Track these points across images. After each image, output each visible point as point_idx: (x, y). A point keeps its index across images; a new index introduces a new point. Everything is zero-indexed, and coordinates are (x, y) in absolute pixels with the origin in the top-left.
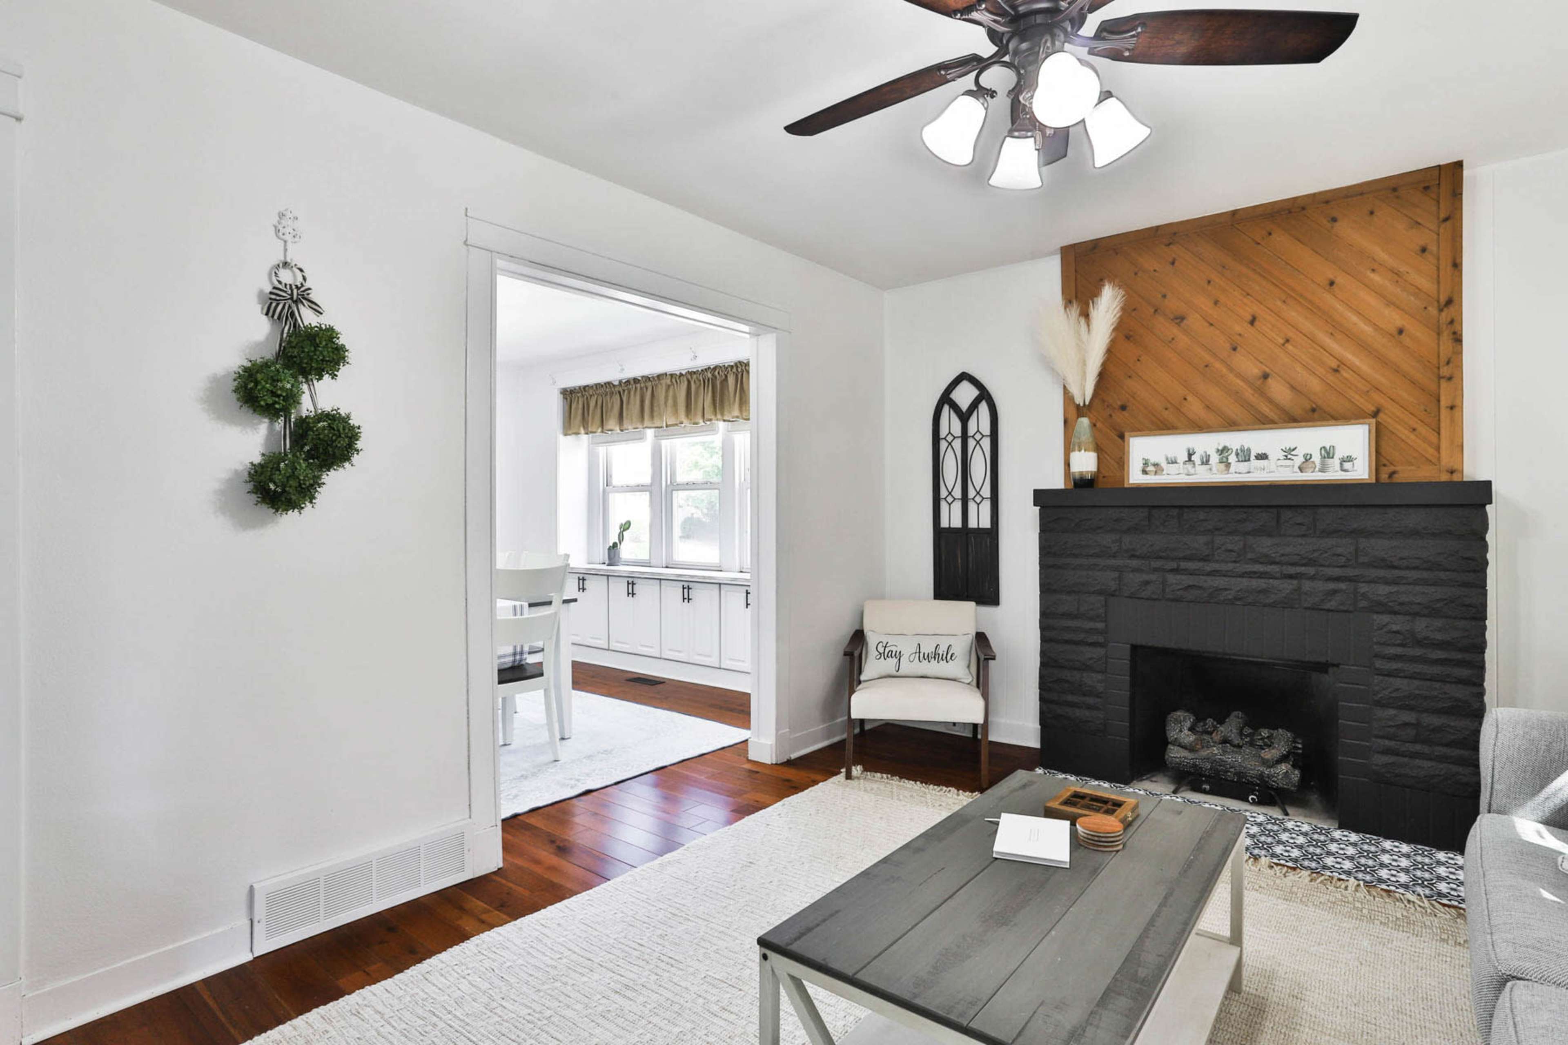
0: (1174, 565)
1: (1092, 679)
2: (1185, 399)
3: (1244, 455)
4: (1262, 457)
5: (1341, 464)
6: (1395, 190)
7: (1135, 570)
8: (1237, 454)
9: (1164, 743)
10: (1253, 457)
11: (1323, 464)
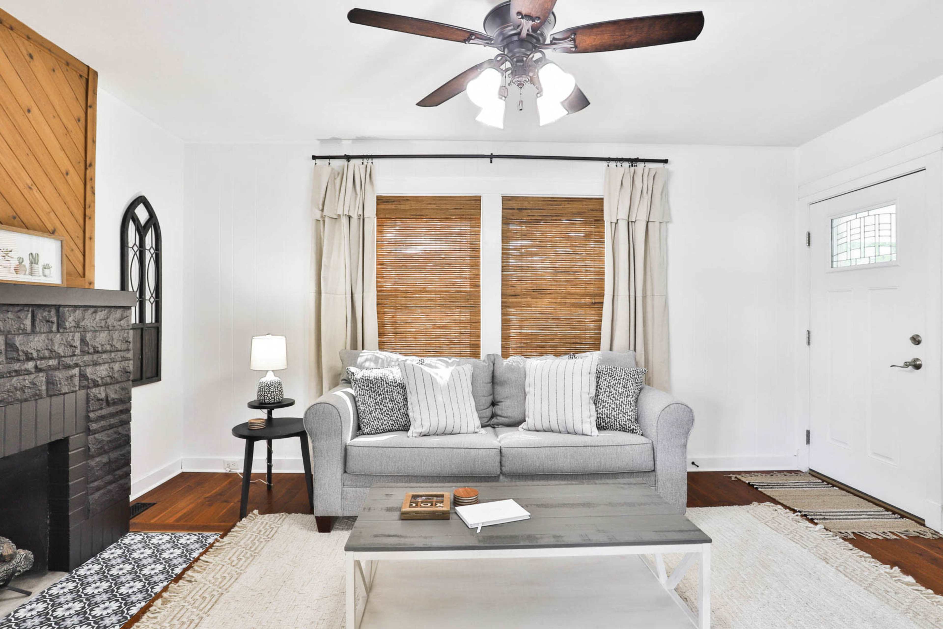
5: (43, 271)
6: (67, 64)
11: (31, 268)
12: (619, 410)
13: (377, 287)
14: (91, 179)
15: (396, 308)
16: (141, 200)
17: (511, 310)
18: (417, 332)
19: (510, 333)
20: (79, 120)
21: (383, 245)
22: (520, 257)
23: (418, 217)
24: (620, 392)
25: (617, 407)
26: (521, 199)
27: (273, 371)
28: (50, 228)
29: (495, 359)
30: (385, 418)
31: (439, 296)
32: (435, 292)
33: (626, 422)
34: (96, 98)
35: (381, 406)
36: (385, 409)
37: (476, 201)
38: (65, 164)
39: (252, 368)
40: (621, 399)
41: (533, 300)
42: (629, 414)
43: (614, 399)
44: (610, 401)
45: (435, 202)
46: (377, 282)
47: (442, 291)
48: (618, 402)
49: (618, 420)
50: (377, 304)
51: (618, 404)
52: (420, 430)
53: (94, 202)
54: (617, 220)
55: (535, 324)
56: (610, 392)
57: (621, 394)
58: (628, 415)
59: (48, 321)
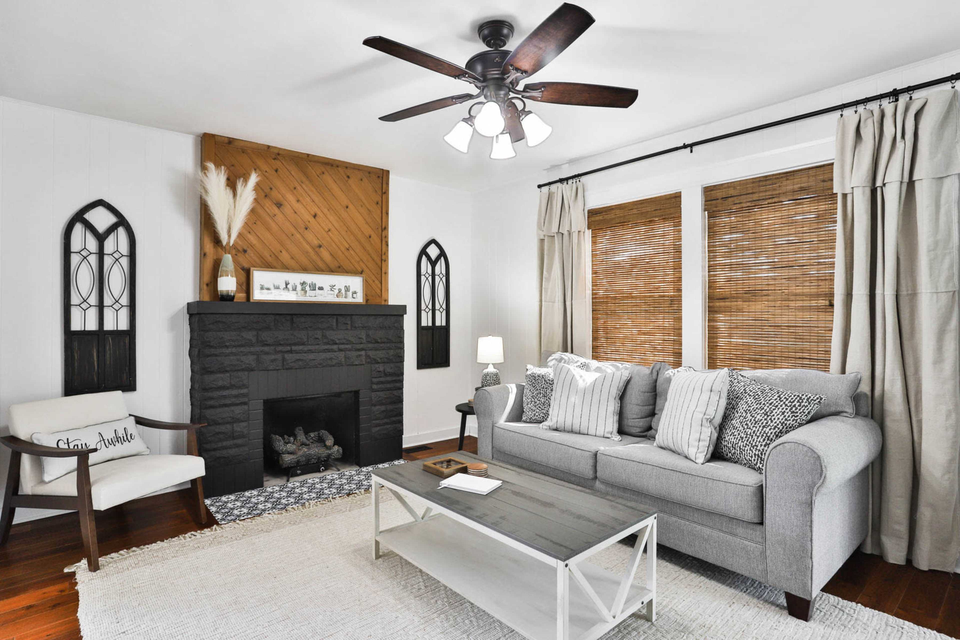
0: (289, 348)
1: (239, 428)
2: (281, 252)
3: (313, 287)
4: (321, 288)
5: (353, 295)
6: (369, 173)
7: (267, 353)
8: (310, 286)
9: (279, 454)
10: (317, 289)
11: (346, 294)
12: (747, 441)
13: (592, 295)
14: (386, 237)
15: (607, 314)
16: (433, 241)
17: (719, 315)
18: (625, 338)
19: (717, 342)
20: (377, 203)
21: (596, 255)
22: (730, 254)
23: (623, 223)
24: (757, 420)
25: (746, 437)
26: (726, 185)
27: (493, 364)
28: (360, 270)
29: (660, 369)
30: (537, 411)
31: (644, 301)
32: (640, 297)
33: (752, 457)
34: (388, 187)
36: (538, 402)
37: (676, 197)
38: (368, 231)
39: (478, 361)
40: (754, 429)
41: (744, 303)
42: (758, 448)
43: (746, 427)
44: (741, 428)
45: (636, 207)
46: (593, 290)
47: (645, 297)
48: (750, 430)
49: (743, 453)
50: (593, 311)
51: (749, 433)
52: (551, 424)
53: (388, 251)
55: (748, 332)
56: (745, 418)
57: (756, 422)
58: (756, 449)
59: (345, 324)
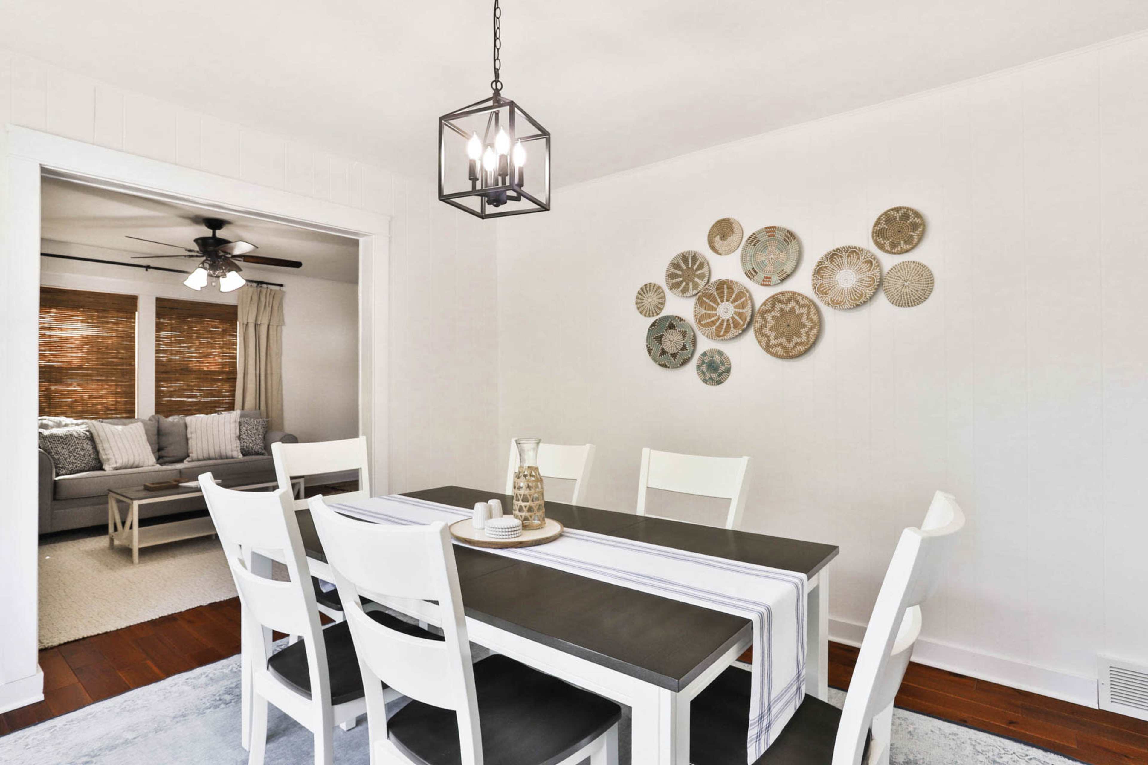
17: (164, 383)
19: (163, 401)
22: (170, 344)
23: (76, 307)
24: (254, 433)
25: (252, 442)
26: (172, 301)
29: (159, 419)
30: (78, 462)
31: (95, 372)
33: (258, 449)
35: (75, 454)
37: (133, 299)
41: (181, 376)
42: (260, 445)
44: (248, 438)
47: (99, 369)
48: (253, 439)
49: (253, 449)
52: (115, 466)
54: (248, 323)
55: (183, 394)
56: (247, 433)
